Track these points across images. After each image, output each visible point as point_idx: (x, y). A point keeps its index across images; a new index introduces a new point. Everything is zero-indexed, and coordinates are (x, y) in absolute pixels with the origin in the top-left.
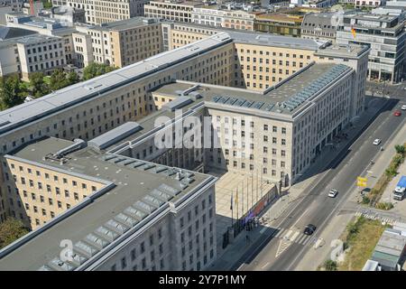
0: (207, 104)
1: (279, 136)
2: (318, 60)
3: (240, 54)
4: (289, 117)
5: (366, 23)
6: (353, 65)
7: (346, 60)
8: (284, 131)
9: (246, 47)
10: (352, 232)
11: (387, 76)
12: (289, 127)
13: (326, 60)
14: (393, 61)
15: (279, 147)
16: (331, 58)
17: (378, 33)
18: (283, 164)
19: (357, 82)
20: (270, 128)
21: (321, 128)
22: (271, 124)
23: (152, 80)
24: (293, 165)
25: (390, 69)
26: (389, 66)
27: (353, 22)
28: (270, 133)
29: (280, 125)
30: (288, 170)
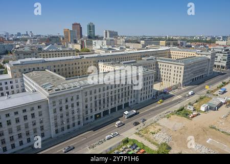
0: (158, 60)
1: (179, 70)
2: (197, 55)
3: (171, 54)
4: (183, 64)
5: (217, 50)
6: (209, 57)
7: (207, 55)
8: (181, 68)
9: (173, 52)
10: (200, 98)
11: (223, 67)
12: (183, 67)
13: (200, 56)
14: (226, 62)
15: (179, 74)
16: (202, 55)
17: (221, 53)
18: (180, 79)
19: (210, 63)
20: (177, 68)
21: (195, 73)
22: (177, 66)
23: (143, 54)
24: (183, 80)
25: (225, 65)
26: (224, 64)
27: (212, 50)
28: (176, 70)
29: (180, 67)
30: (181, 81)
